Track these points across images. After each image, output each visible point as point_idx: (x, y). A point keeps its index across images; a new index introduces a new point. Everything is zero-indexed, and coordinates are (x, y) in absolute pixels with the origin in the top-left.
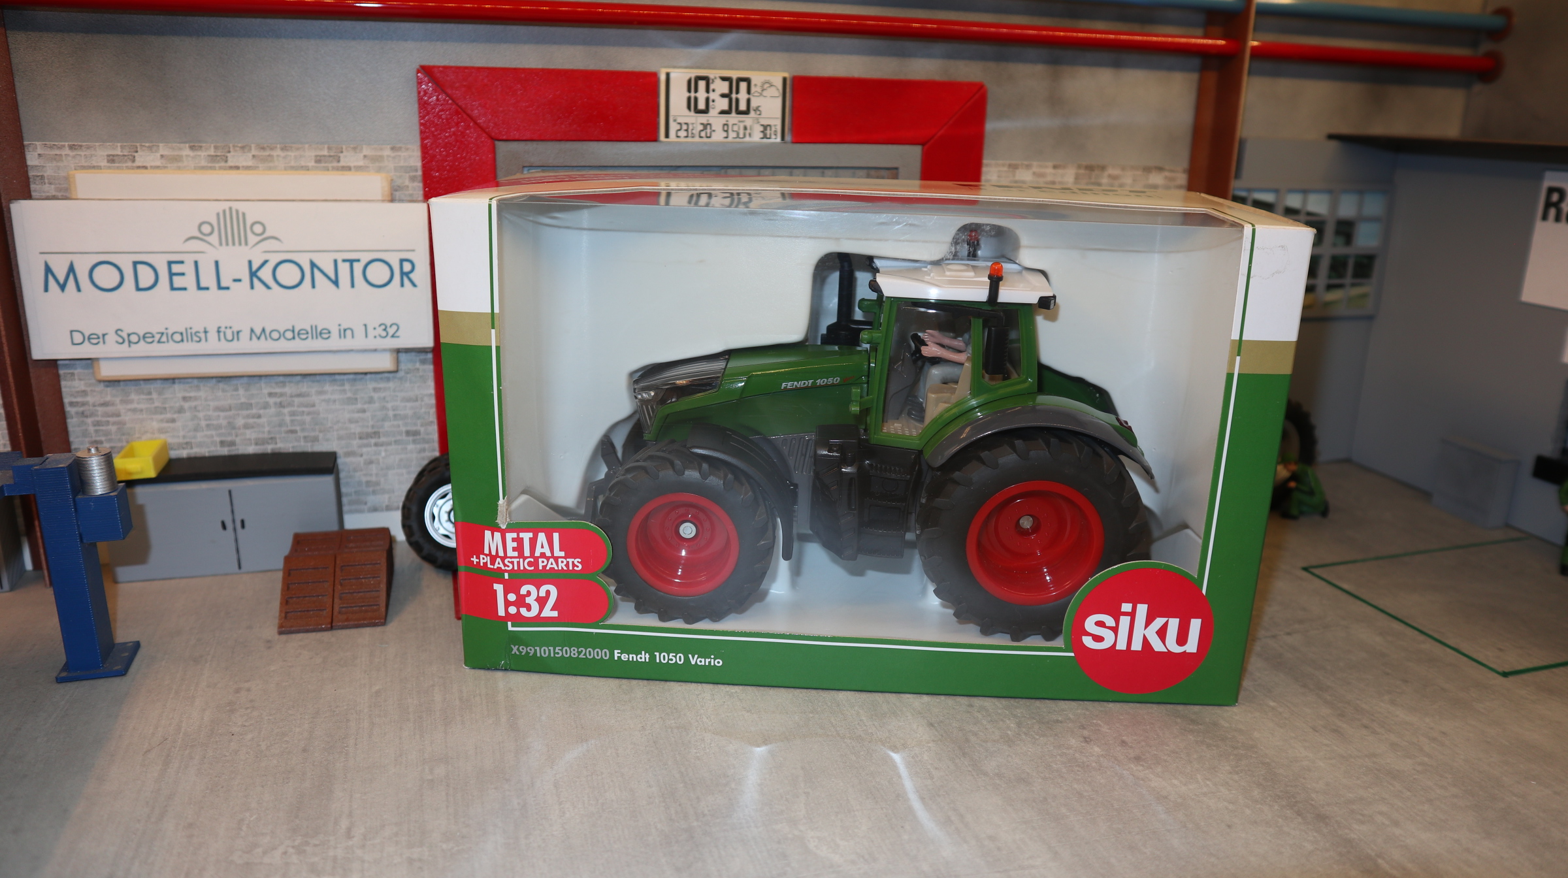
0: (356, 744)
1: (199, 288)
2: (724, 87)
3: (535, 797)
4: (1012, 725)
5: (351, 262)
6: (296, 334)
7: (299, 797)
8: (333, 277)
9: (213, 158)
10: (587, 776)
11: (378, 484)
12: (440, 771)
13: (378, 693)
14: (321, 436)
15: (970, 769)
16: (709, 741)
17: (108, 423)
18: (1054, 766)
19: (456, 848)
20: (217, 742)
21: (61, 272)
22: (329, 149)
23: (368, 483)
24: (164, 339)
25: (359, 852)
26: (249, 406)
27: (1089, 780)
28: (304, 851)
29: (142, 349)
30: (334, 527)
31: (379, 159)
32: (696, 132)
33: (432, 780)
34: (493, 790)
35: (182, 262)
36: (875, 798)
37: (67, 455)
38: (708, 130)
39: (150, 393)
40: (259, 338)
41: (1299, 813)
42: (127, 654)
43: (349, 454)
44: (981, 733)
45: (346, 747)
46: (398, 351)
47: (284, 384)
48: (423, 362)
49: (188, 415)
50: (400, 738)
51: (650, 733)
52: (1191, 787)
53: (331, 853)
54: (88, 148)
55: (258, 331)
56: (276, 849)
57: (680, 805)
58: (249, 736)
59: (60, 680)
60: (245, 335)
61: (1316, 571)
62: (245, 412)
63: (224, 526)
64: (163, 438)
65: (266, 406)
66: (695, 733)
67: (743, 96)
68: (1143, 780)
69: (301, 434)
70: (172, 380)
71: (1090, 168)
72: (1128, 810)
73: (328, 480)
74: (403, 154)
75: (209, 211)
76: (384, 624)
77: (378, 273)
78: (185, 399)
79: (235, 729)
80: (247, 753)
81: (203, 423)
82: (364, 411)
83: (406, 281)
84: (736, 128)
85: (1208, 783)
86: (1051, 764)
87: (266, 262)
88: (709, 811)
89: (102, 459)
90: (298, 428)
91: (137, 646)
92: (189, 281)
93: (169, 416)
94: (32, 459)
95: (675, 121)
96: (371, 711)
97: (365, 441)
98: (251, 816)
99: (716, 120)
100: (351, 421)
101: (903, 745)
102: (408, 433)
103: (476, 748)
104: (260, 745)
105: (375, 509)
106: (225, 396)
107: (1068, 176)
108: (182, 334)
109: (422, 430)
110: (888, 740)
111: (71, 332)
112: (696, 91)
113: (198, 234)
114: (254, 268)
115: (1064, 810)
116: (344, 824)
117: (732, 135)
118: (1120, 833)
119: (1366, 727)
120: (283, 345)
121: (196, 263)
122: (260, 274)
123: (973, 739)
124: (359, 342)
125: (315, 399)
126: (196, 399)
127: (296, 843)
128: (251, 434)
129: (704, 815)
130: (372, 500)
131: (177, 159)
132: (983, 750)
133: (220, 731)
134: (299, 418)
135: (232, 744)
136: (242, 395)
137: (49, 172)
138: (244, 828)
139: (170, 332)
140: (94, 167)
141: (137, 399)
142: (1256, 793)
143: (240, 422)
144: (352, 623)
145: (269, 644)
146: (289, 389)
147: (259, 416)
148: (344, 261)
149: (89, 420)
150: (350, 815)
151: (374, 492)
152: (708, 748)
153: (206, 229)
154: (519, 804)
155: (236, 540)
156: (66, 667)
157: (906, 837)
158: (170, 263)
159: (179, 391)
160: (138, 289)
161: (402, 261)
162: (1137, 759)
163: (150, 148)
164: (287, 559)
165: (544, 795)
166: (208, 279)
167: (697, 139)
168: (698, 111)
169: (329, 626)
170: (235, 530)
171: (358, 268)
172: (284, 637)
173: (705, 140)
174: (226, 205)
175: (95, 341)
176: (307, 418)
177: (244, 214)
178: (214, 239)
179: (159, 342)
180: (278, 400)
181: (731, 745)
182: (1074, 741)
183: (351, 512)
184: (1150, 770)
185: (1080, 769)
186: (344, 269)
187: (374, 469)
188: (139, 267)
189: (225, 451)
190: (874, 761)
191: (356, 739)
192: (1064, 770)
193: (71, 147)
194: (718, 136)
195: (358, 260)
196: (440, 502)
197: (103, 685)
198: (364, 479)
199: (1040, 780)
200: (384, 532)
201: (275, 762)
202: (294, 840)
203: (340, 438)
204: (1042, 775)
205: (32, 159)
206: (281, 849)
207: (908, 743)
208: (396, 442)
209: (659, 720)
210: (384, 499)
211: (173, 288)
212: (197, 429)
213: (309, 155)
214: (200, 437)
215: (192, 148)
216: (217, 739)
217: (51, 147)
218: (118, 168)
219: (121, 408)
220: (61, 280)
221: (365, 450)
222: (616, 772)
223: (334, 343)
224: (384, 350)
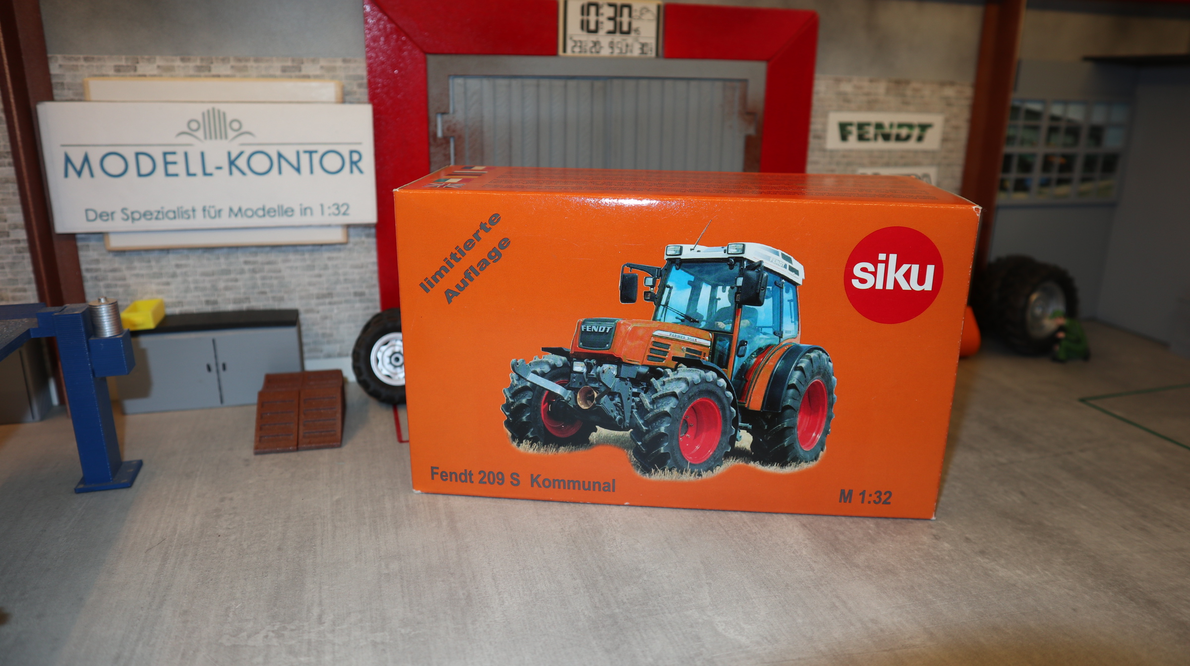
0: (322, 544)
1: (189, 174)
2: (610, 12)
3: (477, 588)
4: (871, 525)
5: (311, 153)
6: (267, 212)
7: (276, 588)
8: (295, 163)
9: (199, 69)
10: (520, 570)
11: (331, 335)
12: (394, 566)
13: (338, 501)
14: (286, 296)
15: (843, 562)
16: (620, 540)
17: (116, 286)
18: (914, 559)
19: (413, 633)
20: (206, 542)
21: (78, 161)
22: (293, 61)
23: (324, 335)
24: (160, 216)
25: (330, 636)
26: (227, 272)
27: (946, 570)
28: (283, 635)
29: (143, 224)
30: (297, 369)
31: (333, 69)
32: (588, 48)
33: (388, 574)
34: (441, 583)
35: (174, 153)
36: (768, 588)
37: (82, 305)
38: (598, 47)
39: (149, 261)
40: (236, 215)
41: (1132, 599)
42: (132, 470)
43: (309, 311)
44: (847, 533)
45: (314, 546)
46: (348, 226)
47: (256, 254)
48: (368, 236)
49: (180, 279)
50: (359, 539)
51: (568, 534)
52: (1033, 576)
53: (306, 637)
54: (99, 59)
55: (236, 210)
56: (258, 633)
57: (602, 594)
58: (233, 537)
59: (78, 491)
60: (225, 213)
61: (1092, 402)
62: (225, 277)
63: (209, 369)
64: (161, 298)
65: (242, 272)
66: (607, 534)
67: (625, 19)
68: (991, 570)
69: (270, 295)
70: (166, 250)
71: (898, 82)
72: (985, 596)
73: (291, 331)
74: (352, 65)
75: (196, 111)
76: (340, 446)
77: (333, 162)
78: (178, 266)
79: (221, 531)
80: (231, 551)
81: (192, 286)
82: (320, 276)
83: (355, 169)
84: (619, 46)
85: (1047, 572)
86: (911, 558)
87: (241, 153)
88: (628, 599)
89: (110, 307)
90: (267, 290)
91: (140, 464)
92: (180, 168)
93: (164, 280)
94: (53, 308)
95: (571, 38)
96: (333, 516)
97: (321, 301)
98: (237, 605)
99: (603, 38)
100: (310, 284)
101: (783, 542)
102: (356, 294)
103: (423, 547)
104: (242, 545)
105: (329, 356)
106: (210, 264)
107: (881, 88)
108: (174, 212)
109: (367, 291)
110: (770, 539)
111: (87, 210)
112: (588, 14)
113: (187, 130)
114: (233, 157)
115: (930, 597)
116: (316, 611)
117: (617, 51)
118: (982, 616)
119: (1168, 526)
120: (256, 221)
121: (186, 154)
122: (238, 163)
123: (841, 537)
124: (317, 219)
125: (281, 266)
126: (186, 266)
127: (276, 628)
128: (230, 295)
129: (624, 603)
130: (327, 348)
131: (170, 69)
132: (851, 547)
133: (209, 533)
134: (268, 282)
135: (219, 543)
136: (223, 263)
137: (68, 80)
138: (231, 615)
139: (165, 210)
140: (103, 76)
141: (140, 267)
142: (1090, 581)
143: (221, 285)
144: (313, 445)
145: (247, 462)
146: (261, 258)
147: (236, 280)
148: (305, 152)
149: (102, 284)
150: (320, 604)
151: (329, 342)
152: (620, 547)
153: (194, 125)
154: (463, 594)
155: (219, 380)
156: (83, 481)
157: (800, 621)
158: (165, 154)
159: (172, 260)
160: (140, 175)
161: (351, 152)
162: (982, 553)
163: (149, 60)
164: (261, 394)
165: (485, 586)
166: (195, 167)
167: (588, 54)
168: (589, 31)
169: (295, 448)
170: (218, 372)
171: (317, 158)
172: (259, 457)
173: (595, 55)
174: (209, 106)
175: (105, 218)
176: (275, 282)
177: (224, 114)
178: (200, 133)
179: (157, 218)
180: (251, 267)
181: (639, 544)
182: (926, 538)
183: (311, 358)
184: (996, 562)
185: (936, 562)
186: (305, 158)
187: (328, 323)
188: (141, 157)
189: (209, 309)
190: (761, 556)
191: (322, 540)
192: (923, 563)
193: (86, 59)
194: (605, 52)
195: (316, 152)
196: (384, 348)
197: (112, 495)
198: (320, 332)
199: (904, 571)
200: (338, 373)
201: (255, 558)
202: (274, 626)
203: (301, 298)
204: (905, 567)
205: (54, 69)
206: (263, 634)
207: (788, 541)
208: (347, 301)
209: (575, 523)
210: (336, 348)
211: (167, 174)
212: (187, 290)
213: (276, 66)
214: (190, 297)
215: (183, 60)
216: (206, 540)
217: (70, 59)
218: (123, 76)
219: (127, 273)
220: (78, 167)
221: (321, 308)
222: (544, 567)
223: (297, 219)
224: (337, 226)
